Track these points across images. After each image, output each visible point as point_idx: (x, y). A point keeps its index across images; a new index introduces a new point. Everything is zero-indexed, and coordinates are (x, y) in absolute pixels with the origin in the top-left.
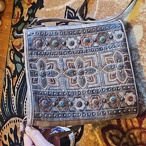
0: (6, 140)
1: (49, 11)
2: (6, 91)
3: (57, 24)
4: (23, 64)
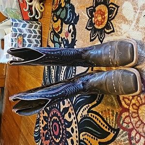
3: (87, 9)
4: (60, 44)
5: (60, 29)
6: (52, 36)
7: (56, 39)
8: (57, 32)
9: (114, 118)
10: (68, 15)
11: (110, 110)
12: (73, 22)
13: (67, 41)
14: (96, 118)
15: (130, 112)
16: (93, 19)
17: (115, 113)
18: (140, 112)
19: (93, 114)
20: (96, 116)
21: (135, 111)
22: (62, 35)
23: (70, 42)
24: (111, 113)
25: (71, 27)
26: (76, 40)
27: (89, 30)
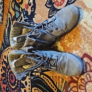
0: (5, 58)
2: (7, 28)
4: (20, 13)
7: (17, 8)
8: (18, 2)
9: (63, 84)
13: (27, 12)
14: (47, 80)
15: (79, 84)
17: (64, 81)
18: (87, 86)
19: (45, 77)
20: (48, 79)
21: (83, 84)
22: (23, 6)
23: (29, 14)
24: (61, 80)
26: (36, 14)
27: (48, 8)
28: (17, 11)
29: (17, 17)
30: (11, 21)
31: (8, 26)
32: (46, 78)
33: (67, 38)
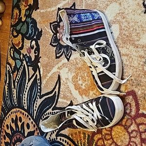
0: (8, 129)
1: (43, 13)
2: (7, 85)
3: (51, 24)
4: (22, 61)
5: (21, 45)
6: (12, 52)
7: (17, 56)
8: (17, 48)
9: (86, 141)
10: (30, 30)
11: (82, 132)
12: (35, 37)
13: (30, 58)
14: (66, 141)
15: (103, 134)
16: (58, 34)
17: (87, 136)
18: (113, 134)
19: (62, 138)
20: (66, 139)
21: (108, 132)
22: (24, 52)
23: (33, 59)
24: (82, 135)
25: (34, 43)
26: (41, 57)
27: (54, 46)
28: (18, 59)
29: (18, 67)
30: (12, 75)
31: (7, 82)
32: (65, 139)
33: (81, 78)
